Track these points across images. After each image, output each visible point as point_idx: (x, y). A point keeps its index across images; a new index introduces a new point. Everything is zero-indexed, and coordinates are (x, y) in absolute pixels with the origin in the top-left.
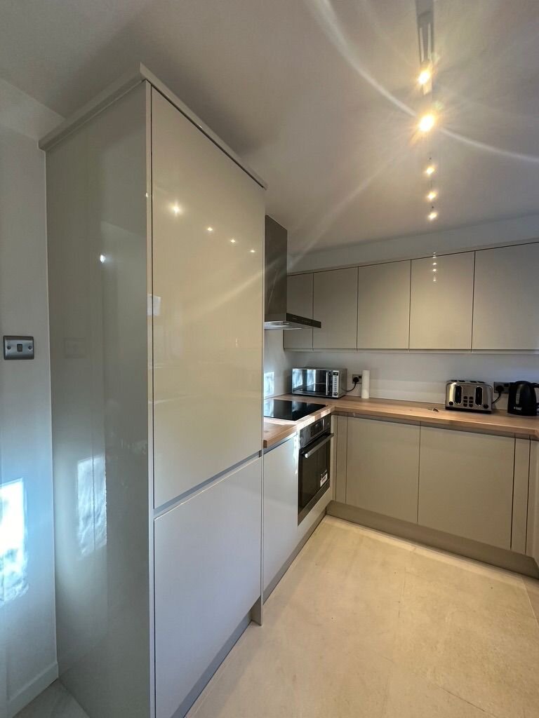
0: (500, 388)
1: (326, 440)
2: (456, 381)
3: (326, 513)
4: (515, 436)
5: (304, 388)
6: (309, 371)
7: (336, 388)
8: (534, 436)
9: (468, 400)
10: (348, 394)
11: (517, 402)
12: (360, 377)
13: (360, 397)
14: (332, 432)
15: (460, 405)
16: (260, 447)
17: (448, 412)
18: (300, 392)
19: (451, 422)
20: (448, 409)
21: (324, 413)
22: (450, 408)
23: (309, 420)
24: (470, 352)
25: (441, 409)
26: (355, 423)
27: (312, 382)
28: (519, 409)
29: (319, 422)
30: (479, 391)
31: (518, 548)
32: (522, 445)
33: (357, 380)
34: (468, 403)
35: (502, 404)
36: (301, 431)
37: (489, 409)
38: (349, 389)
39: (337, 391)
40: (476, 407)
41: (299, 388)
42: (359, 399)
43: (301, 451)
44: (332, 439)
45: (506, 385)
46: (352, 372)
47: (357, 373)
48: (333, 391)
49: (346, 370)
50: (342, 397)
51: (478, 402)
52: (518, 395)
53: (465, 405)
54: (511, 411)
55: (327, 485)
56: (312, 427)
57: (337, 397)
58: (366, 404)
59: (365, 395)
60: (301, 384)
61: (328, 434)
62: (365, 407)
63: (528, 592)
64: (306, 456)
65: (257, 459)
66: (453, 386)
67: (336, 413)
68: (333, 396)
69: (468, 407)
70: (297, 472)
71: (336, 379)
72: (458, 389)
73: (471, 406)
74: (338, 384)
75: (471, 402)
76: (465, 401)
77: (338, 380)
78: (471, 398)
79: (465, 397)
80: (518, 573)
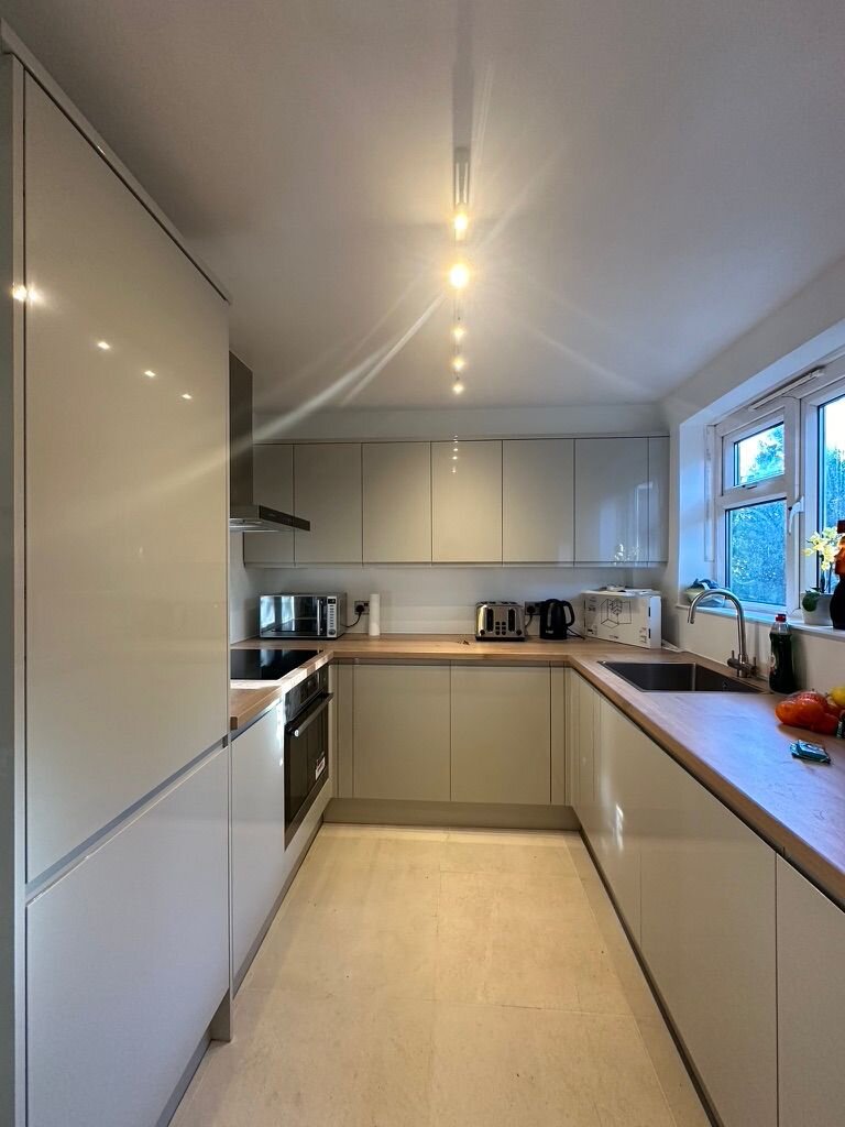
0: (531, 609)
1: (323, 705)
2: (486, 603)
3: (322, 821)
4: (549, 664)
5: (277, 626)
6: (284, 599)
7: (332, 624)
8: (568, 662)
9: (501, 626)
10: (350, 631)
11: (549, 624)
12: (367, 604)
13: (367, 634)
14: (330, 692)
15: (492, 634)
16: (224, 731)
17: (479, 644)
18: (271, 634)
19: (486, 655)
20: (478, 639)
21: (319, 664)
22: (481, 639)
23: (298, 676)
24: (500, 566)
25: (471, 640)
26: (363, 673)
27: (289, 617)
28: (551, 632)
29: (311, 678)
30: (512, 613)
31: (558, 801)
32: (557, 673)
33: (362, 609)
34: (501, 631)
35: (534, 628)
36: (287, 694)
37: (522, 635)
38: (350, 624)
39: (335, 628)
40: (508, 634)
41: (269, 628)
42: (366, 636)
43: (287, 727)
44: (330, 703)
45: (537, 604)
46: (355, 597)
47: (361, 598)
48: (329, 628)
49: (346, 594)
50: (341, 636)
51: (512, 628)
52: (549, 616)
53: (498, 633)
54: (544, 636)
55: (325, 775)
56: (303, 686)
57: (334, 636)
58: (376, 643)
59: (375, 631)
60: (273, 621)
61: (324, 695)
62: (375, 648)
63: (570, 849)
64: (297, 733)
65: (220, 751)
66: (482, 609)
67: (336, 661)
68: (329, 636)
69: (501, 636)
70: (282, 762)
71: (332, 610)
72: (489, 613)
73: (504, 633)
74: (335, 616)
75: (504, 628)
76: (498, 628)
77: (335, 610)
78: (504, 623)
79: (498, 623)
80: (558, 829)
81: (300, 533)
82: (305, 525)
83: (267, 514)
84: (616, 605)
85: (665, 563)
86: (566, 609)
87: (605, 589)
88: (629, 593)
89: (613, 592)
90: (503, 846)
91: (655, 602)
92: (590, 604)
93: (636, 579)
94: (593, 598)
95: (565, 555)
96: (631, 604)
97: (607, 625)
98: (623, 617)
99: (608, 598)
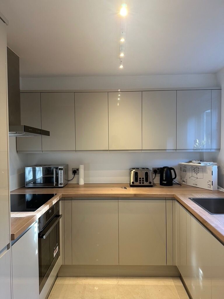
0: (155, 171)
1: (56, 223)
2: (134, 169)
3: (57, 276)
4: (165, 199)
5: (34, 180)
6: (37, 168)
7: (61, 180)
8: (174, 198)
9: (142, 180)
10: (70, 182)
11: (164, 179)
12: (78, 170)
13: (78, 184)
14: (60, 214)
15: (137, 184)
16: (8, 241)
17: (132, 189)
18: (31, 185)
19: (135, 195)
20: (131, 186)
21: (54, 201)
22: (132, 186)
23: (44, 209)
24: (141, 151)
25: (128, 186)
26: (75, 203)
27: (40, 175)
28: (165, 182)
29: (52, 208)
30: (147, 174)
31: (170, 263)
32: (169, 203)
33: (75, 172)
34: (142, 182)
35: (157, 180)
36: (39, 219)
37: (152, 184)
38: (70, 179)
39: (62, 182)
40: (146, 183)
41: (30, 182)
42: (77, 185)
43: (39, 234)
44: (61, 220)
45: (158, 169)
46: (72, 166)
47: (75, 167)
48: (59, 182)
49: (68, 165)
50: (66, 185)
51: (147, 180)
52: (164, 175)
53: (140, 183)
54: (162, 184)
55: (58, 254)
56: (47, 214)
57: (62, 186)
58: (83, 189)
59: (82, 182)
60: (32, 178)
61: (58, 216)
62: (82, 191)
63: (176, 286)
64: (44, 237)
65: (6, 252)
66: (132, 172)
67: (63, 198)
68: (59, 186)
69: (142, 184)
70: (37, 252)
71: (61, 173)
72: (136, 174)
73: (143, 183)
74: (63, 176)
75: (143, 181)
76: (140, 181)
77: (63, 173)
78: (143, 178)
79: (140, 178)
80: (170, 277)
81: (45, 137)
82: (47, 133)
83: (28, 129)
84: (196, 169)
85: (219, 149)
86: (172, 171)
87: (191, 162)
88: (202, 164)
89: (195, 163)
90: (144, 285)
91: (215, 168)
92: (183, 169)
94: (185, 166)
95: (170, 146)
96: (203, 169)
97: (191, 179)
98: (200, 175)
99: (192, 166)
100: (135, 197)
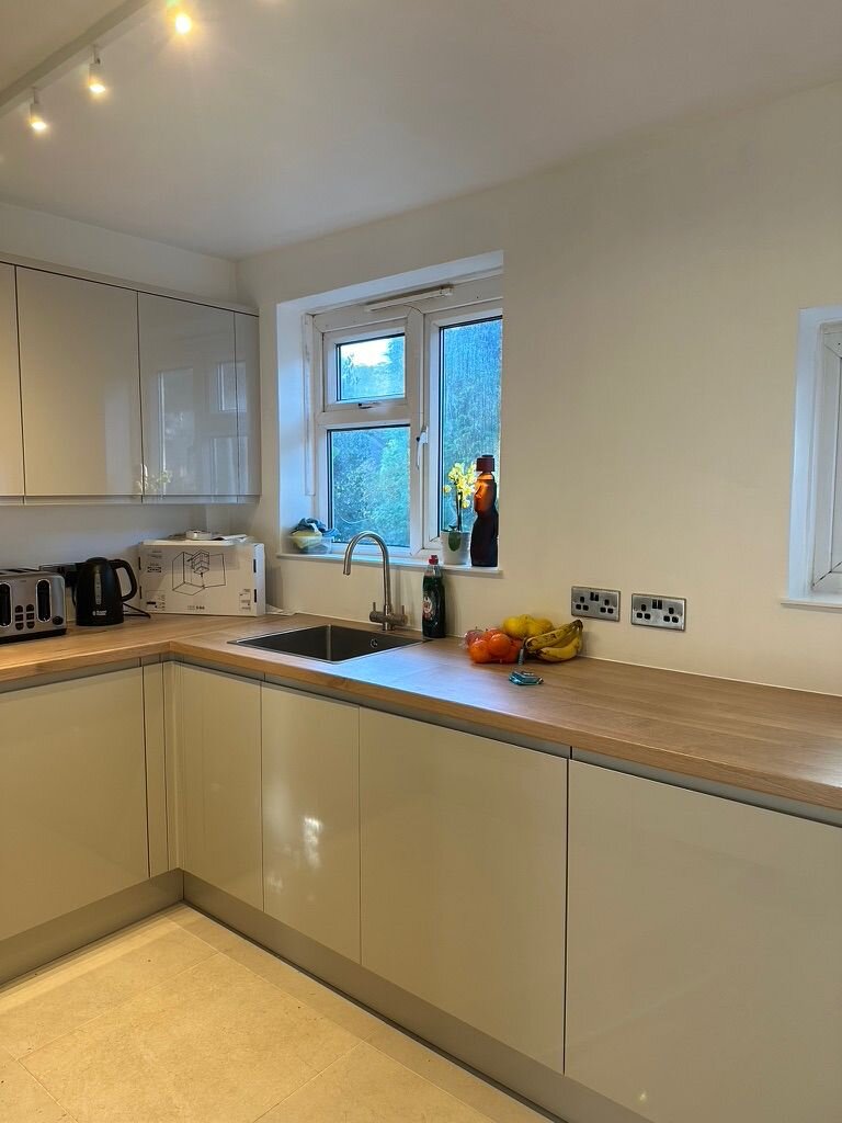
4: (140, 661)
8: (168, 652)
9: (24, 613)
11: (98, 600)
15: (9, 629)
24: (20, 503)
28: (103, 613)
30: (43, 589)
31: (159, 869)
32: (153, 673)
34: (25, 621)
37: (63, 625)
40: (47, 625)
45: (61, 569)
51: (44, 613)
52: (98, 587)
53: (19, 627)
69: (25, 630)
73: (31, 625)
75: (30, 616)
76: (19, 618)
78: (30, 608)
79: (19, 609)
80: (158, 911)
84: (198, 560)
85: (256, 497)
86: (121, 573)
87: (181, 536)
88: (227, 542)
89: (198, 540)
90: (91, 973)
91: (259, 551)
92: (154, 560)
93: (211, 519)
94: (157, 553)
95: (120, 483)
96: (225, 558)
97: (176, 591)
98: (213, 576)
99: (184, 551)
100: (43, 676)
